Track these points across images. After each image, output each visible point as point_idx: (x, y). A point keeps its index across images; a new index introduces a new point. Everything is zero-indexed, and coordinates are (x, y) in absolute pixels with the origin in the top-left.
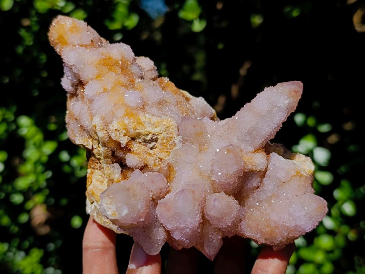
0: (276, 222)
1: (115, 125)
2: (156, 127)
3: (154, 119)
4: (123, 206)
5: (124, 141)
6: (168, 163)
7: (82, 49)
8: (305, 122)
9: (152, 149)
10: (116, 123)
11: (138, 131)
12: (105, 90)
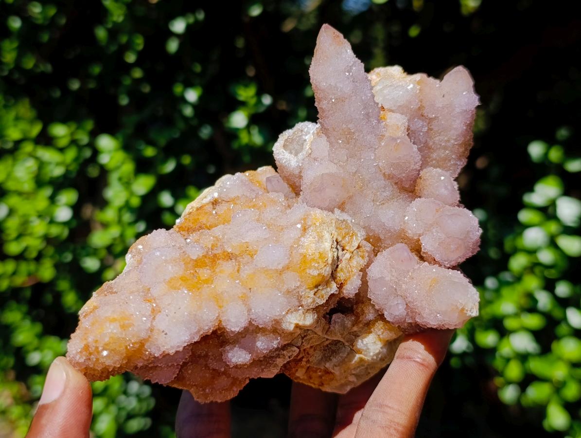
8: (546, 155)
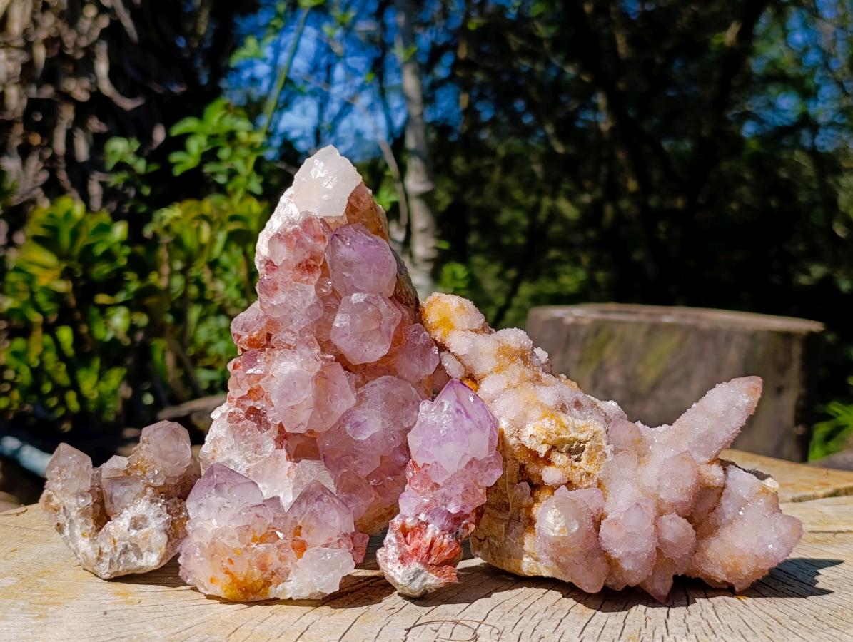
0: (742, 550)
1: (529, 430)
2: (582, 432)
3: (579, 423)
4: (573, 520)
5: (543, 450)
6: (598, 479)
7: (474, 335)
9: (576, 460)
10: (531, 427)
11: (562, 436)
12: (509, 387)
